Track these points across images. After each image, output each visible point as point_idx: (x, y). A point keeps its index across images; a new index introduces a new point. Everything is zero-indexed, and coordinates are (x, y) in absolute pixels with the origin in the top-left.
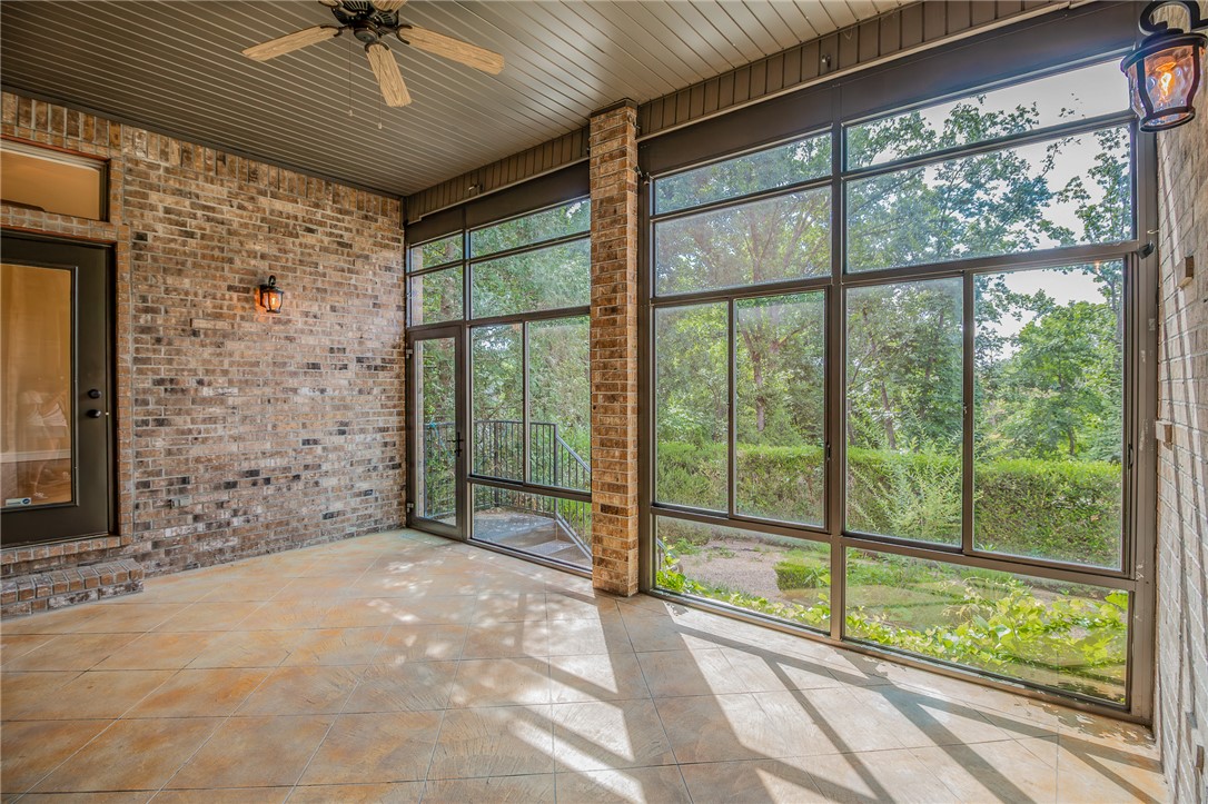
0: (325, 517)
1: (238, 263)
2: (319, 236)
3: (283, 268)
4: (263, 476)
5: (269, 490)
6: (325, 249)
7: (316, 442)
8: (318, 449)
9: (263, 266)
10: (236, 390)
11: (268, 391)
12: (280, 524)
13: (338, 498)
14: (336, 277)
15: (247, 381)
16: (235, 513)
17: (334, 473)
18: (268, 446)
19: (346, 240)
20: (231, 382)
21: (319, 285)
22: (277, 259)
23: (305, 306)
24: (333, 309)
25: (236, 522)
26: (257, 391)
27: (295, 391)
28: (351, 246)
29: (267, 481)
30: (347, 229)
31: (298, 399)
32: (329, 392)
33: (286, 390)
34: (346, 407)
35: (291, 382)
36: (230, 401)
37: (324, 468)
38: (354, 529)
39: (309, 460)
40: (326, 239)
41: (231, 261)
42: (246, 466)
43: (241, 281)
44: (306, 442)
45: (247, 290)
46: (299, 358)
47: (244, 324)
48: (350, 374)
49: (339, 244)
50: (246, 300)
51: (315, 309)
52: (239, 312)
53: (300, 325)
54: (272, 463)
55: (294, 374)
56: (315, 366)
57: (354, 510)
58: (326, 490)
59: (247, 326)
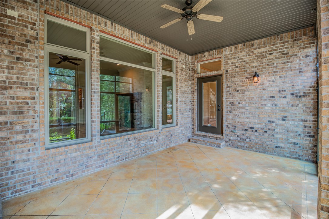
0: (276, 147)
1: (248, 71)
2: (275, 54)
3: (262, 68)
4: (255, 129)
5: (257, 134)
6: (277, 58)
7: (273, 122)
8: (274, 124)
9: (255, 70)
10: (248, 105)
11: (257, 105)
12: (260, 144)
13: (282, 142)
14: (283, 66)
15: (250, 103)
16: (247, 138)
17: (280, 133)
18: (256, 121)
19: (286, 52)
20: (246, 103)
21: (275, 70)
22: (260, 66)
23: (269, 78)
24: (280, 77)
25: (247, 140)
26: (253, 105)
27: (265, 105)
28: (288, 53)
29: (256, 131)
30: (286, 48)
31: (267, 108)
32: (278, 105)
33: (262, 105)
34: (286, 111)
35: (265, 103)
36: (246, 108)
37: (276, 131)
38: (288, 155)
39: (270, 127)
40: (277, 55)
41: (246, 71)
42: (250, 126)
43: (249, 75)
44: (269, 121)
45: (251, 78)
46: (267, 95)
47: (250, 87)
48: (287, 99)
49: (283, 54)
50: (251, 80)
51: (273, 78)
52: (249, 84)
53: (267, 85)
54: (258, 126)
55: (265, 100)
56: (273, 97)
57: (289, 148)
58: (277, 138)
59: (251, 87)
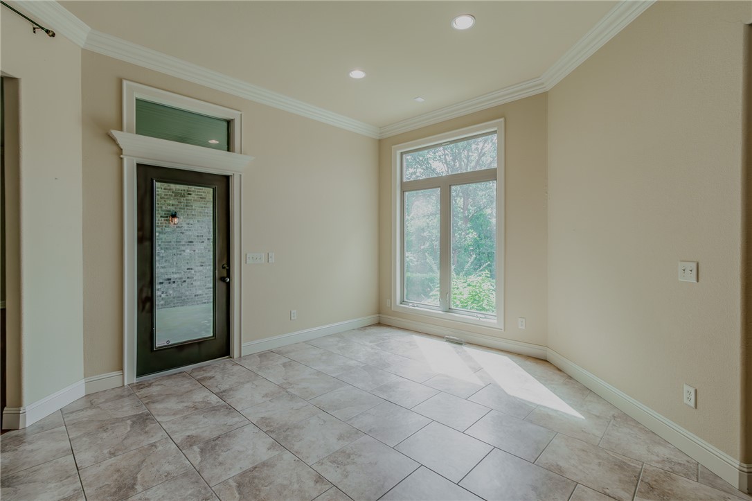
0: (195, 296)
1: (164, 208)
2: (193, 196)
3: (180, 208)
4: (172, 280)
5: (174, 285)
6: (195, 200)
7: (191, 269)
8: (193, 272)
9: (172, 208)
10: (163, 251)
11: (174, 251)
12: (179, 297)
13: (200, 289)
14: (200, 210)
15: (167, 248)
16: (163, 293)
17: (199, 280)
18: (174, 270)
19: (203, 196)
20: (161, 249)
21: (193, 213)
22: (178, 205)
23: (188, 221)
24: (198, 221)
25: (163, 296)
26: (170, 251)
27: (184, 251)
28: (205, 198)
29: (174, 282)
30: (204, 192)
31: (185, 254)
32: (197, 251)
33: (181, 251)
34: (203, 257)
35: (183, 248)
36: (161, 255)
37: (195, 278)
38: (206, 301)
39: (189, 275)
40: (196, 197)
41: (161, 207)
42: (166, 277)
43: (165, 214)
44: (188, 269)
45: (167, 217)
46: (186, 240)
48: (204, 244)
49: (201, 198)
50: (167, 220)
51: (191, 222)
52: (164, 225)
53: (186, 228)
54: (175, 276)
55: (183, 245)
56: (191, 242)
57: (206, 294)
58: (195, 286)
59: (167, 229)
